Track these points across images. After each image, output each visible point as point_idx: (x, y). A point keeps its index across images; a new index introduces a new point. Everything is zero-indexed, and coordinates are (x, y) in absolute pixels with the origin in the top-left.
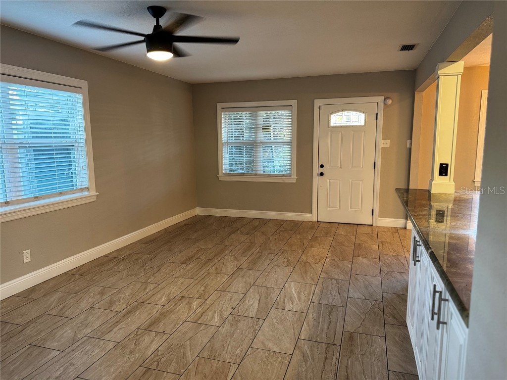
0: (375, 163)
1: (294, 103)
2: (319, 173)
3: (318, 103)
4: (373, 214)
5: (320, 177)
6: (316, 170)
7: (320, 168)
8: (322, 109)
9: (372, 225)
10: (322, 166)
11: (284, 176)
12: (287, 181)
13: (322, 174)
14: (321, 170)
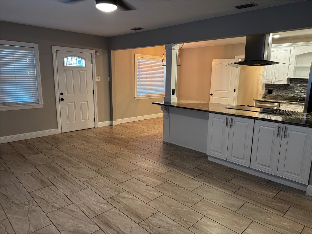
0: (93, 90)
1: (36, 46)
2: (60, 99)
3: (55, 48)
4: (95, 121)
5: (61, 102)
6: (58, 97)
7: (60, 95)
8: (58, 53)
9: (95, 128)
10: (62, 94)
11: (32, 103)
12: (35, 107)
13: (62, 100)
14: (61, 97)
